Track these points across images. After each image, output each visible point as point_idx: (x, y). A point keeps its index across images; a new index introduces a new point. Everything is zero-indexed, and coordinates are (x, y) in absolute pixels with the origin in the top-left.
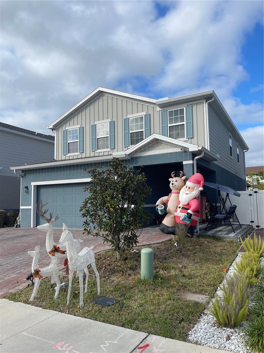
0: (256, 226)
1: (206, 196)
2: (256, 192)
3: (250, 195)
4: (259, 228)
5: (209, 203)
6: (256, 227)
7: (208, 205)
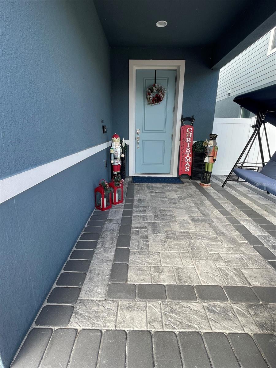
7: (214, 146)
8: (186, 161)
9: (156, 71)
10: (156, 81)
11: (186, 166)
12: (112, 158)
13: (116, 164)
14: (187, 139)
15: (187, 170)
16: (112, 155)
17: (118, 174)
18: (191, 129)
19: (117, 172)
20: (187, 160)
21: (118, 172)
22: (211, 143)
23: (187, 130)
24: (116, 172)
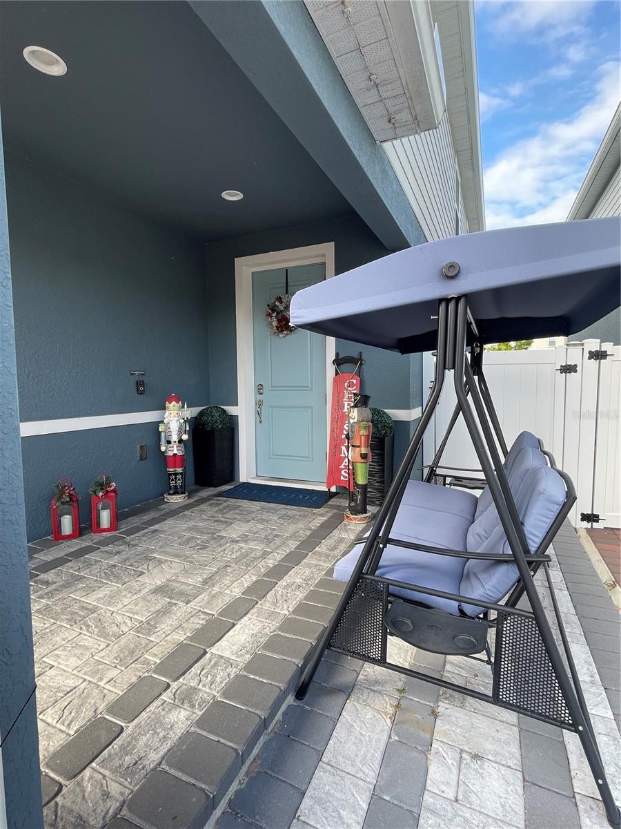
0: (582, 514)
1: (359, 374)
2: (599, 355)
3: (568, 369)
4: (595, 525)
5: (367, 413)
6: (583, 519)
7: (359, 422)
8: (342, 455)
9: (287, 270)
10: (289, 288)
11: (342, 467)
12: (163, 442)
13: (171, 454)
14: (346, 403)
15: (344, 476)
16: (163, 434)
17: (176, 474)
18: (355, 381)
19: (175, 471)
20: (344, 454)
21: (178, 469)
22: (354, 414)
23: (346, 384)
24: (171, 470)
